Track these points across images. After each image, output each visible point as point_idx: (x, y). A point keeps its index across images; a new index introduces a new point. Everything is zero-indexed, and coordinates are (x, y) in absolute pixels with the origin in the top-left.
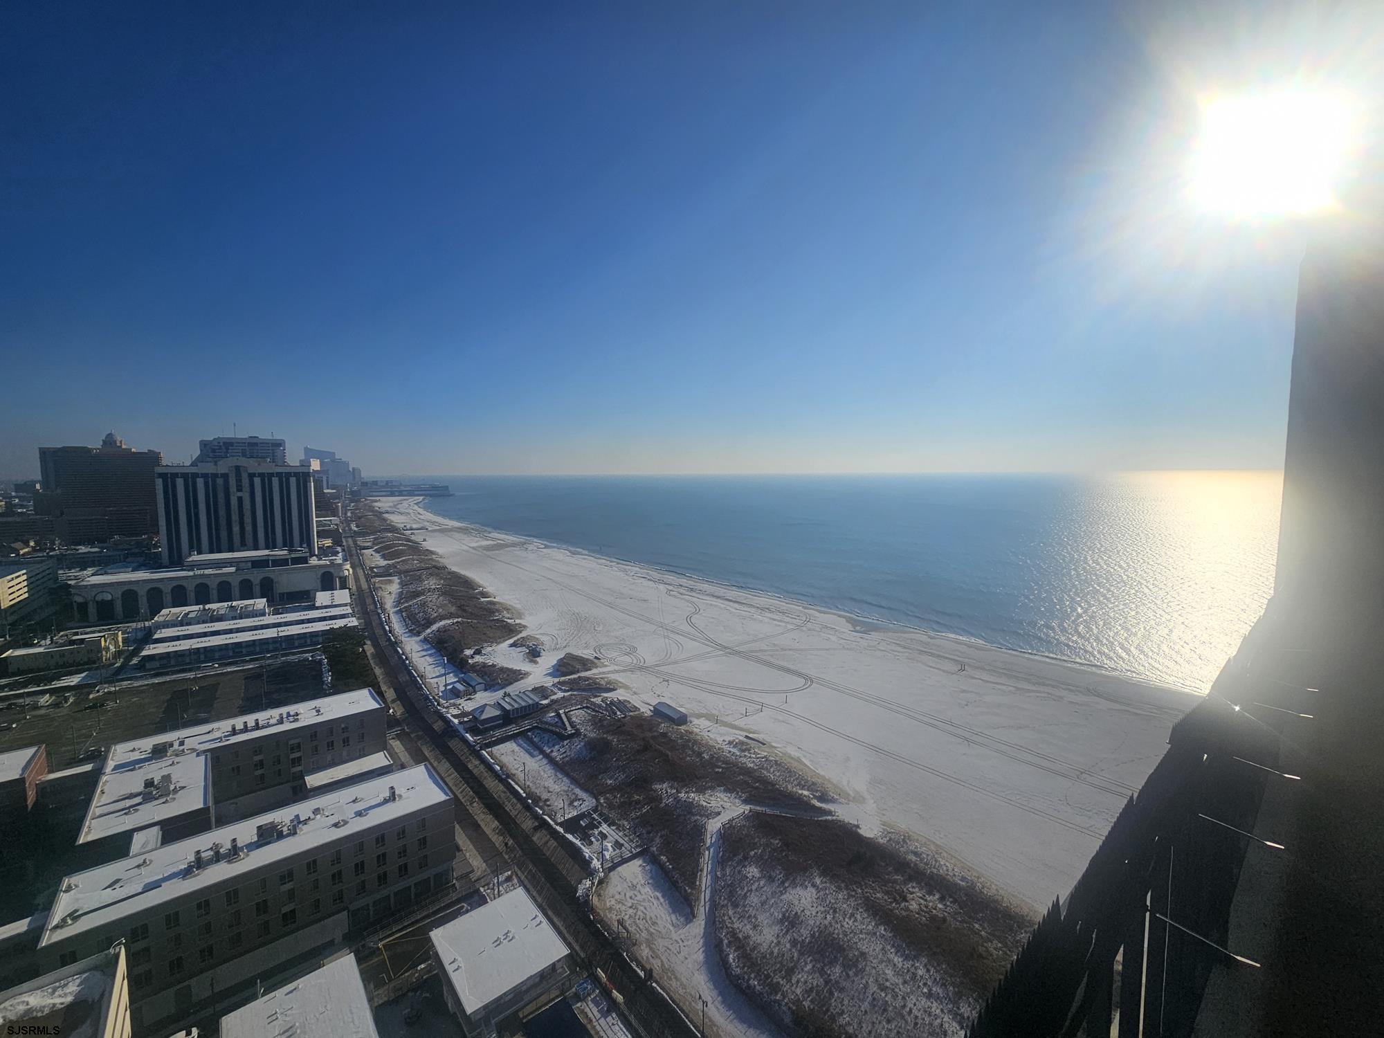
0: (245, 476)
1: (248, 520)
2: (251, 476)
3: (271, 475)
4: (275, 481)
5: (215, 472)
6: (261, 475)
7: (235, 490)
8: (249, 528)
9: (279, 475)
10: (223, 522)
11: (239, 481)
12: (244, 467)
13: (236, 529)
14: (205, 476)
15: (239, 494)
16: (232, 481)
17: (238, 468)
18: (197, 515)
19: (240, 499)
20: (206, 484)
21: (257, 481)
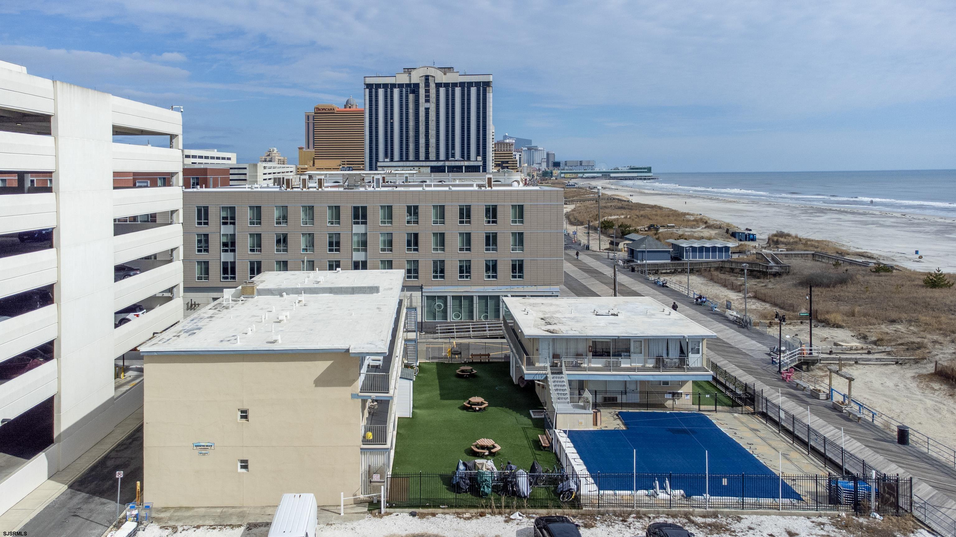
0: (432, 86)
1: (432, 132)
2: (438, 85)
3: (455, 85)
4: (458, 90)
5: (408, 82)
6: (446, 85)
7: (424, 101)
8: (432, 141)
9: (462, 84)
10: (411, 133)
11: (427, 91)
12: (433, 77)
13: (422, 141)
14: (401, 86)
15: (427, 105)
16: (422, 91)
17: (427, 78)
18: (392, 124)
19: (427, 110)
20: (401, 92)
21: (442, 90)
